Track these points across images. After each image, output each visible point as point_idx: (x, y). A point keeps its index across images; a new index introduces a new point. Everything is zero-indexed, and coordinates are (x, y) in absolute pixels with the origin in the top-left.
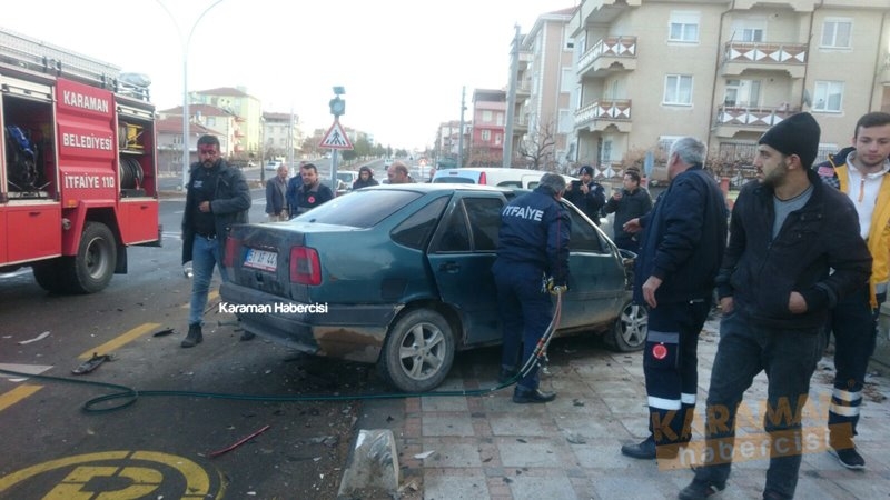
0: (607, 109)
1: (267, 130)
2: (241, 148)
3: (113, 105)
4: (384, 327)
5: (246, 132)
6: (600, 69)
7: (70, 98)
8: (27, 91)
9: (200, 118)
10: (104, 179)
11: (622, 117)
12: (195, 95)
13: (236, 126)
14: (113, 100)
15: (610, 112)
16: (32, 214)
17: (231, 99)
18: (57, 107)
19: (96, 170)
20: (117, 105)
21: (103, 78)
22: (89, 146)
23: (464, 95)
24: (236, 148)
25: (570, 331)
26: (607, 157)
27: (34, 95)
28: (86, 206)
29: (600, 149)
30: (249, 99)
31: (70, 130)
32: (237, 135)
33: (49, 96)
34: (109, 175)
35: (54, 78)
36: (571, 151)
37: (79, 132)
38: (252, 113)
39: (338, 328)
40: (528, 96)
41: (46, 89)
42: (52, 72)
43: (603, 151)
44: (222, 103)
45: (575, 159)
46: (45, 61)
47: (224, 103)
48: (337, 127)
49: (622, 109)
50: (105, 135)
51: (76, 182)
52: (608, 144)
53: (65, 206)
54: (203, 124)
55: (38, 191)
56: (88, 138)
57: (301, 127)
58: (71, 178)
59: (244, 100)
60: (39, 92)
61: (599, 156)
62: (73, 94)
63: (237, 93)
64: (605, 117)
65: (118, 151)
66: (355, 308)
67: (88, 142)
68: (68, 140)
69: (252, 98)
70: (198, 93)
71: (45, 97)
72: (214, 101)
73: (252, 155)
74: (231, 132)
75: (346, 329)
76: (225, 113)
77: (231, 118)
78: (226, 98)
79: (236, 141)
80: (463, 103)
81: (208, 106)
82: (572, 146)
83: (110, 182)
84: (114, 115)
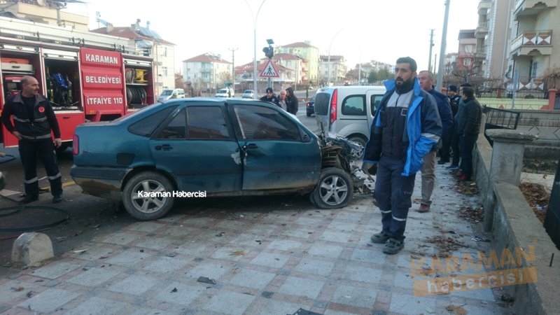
0: (530, 38)
1: (323, 66)
2: (306, 78)
3: (121, 60)
4: (119, 180)
5: (309, 69)
6: (526, 9)
7: (90, 57)
8: (60, 56)
9: (282, 61)
10: (115, 99)
11: (543, 44)
12: (280, 48)
13: (304, 65)
14: (121, 57)
15: (533, 41)
16: (64, 118)
17: (301, 49)
18: (81, 63)
19: (110, 95)
20: (124, 59)
21: (115, 45)
22: (104, 82)
23: (432, 35)
24: (303, 78)
25: (275, 192)
26: (535, 74)
27: (65, 57)
28: (101, 113)
29: (531, 68)
30: (312, 48)
31: (90, 75)
32: (303, 70)
33: (75, 57)
34: (119, 97)
35: (79, 48)
36: (510, 70)
37: (97, 75)
38: (313, 57)
39: (90, 180)
40: (487, 33)
41: (75, 54)
42: (78, 45)
43: (533, 70)
44: (295, 52)
45: (511, 77)
46: (73, 39)
47: (296, 52)
48: (270, 64)
49: (544, 38)
50: (116, 76)
51: (95, 101)
52: (536, 64)
53: (87, 113)
54: (284, 65)
55: (71, 106)
56: (103, 78)
57: (345, 64)
58: (91, 99)
59: (308, 49)
60: (69, 56)
61: (530, 74)
62: (92, 56)
63: (305, 45)
64: (529, 44)
65: (125, 84)
66: (103, 169)
67: (103, 80)
68: (89, 79)
69: (314, 47)
70: (282, 47)
71: (73, 58)
72: (291, 51)
73: (311, 82)
74: (300, 69)
75: (95, 180)
76: (298, 57)
77: (300, 60)
78: (298, 49)
79: (304, 74)
80: (432, 41)
81: (288, 54)
82: (510, 67)
83: (119, 100)
84: (122, 65)
